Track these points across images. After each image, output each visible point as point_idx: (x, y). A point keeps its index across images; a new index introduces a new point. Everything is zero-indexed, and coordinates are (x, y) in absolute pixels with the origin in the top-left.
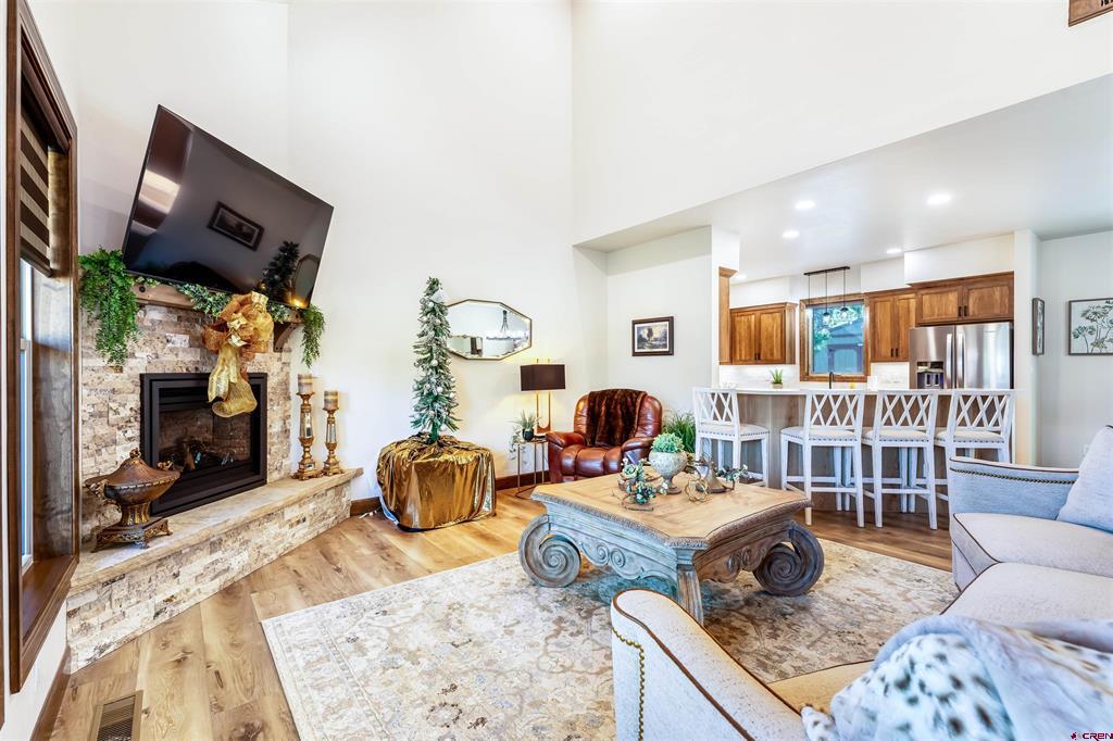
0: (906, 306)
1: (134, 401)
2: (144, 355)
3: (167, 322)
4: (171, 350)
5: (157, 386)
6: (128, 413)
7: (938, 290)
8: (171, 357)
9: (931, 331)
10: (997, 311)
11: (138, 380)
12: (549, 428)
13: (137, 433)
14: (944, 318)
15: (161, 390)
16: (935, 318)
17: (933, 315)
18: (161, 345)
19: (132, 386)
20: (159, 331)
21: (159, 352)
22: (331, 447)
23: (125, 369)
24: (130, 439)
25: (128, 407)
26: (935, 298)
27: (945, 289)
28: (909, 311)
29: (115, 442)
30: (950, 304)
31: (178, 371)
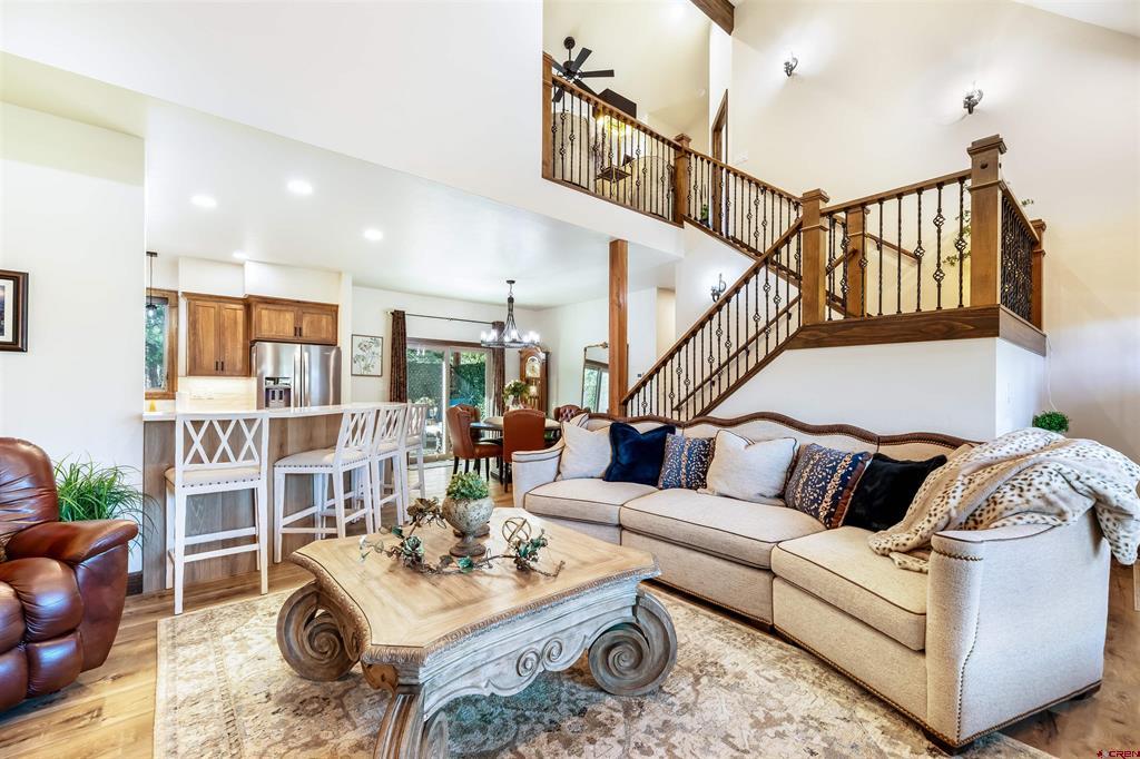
0: (232, 316)
7: (278, 307)
9: (269, 346)
10: (324, 336)
14: (281, 335)
16: (273, 334)
17: (271, 331)
26: (274, 315)
27: (284, 308)
28: (236, 322)
30: (287, 322)
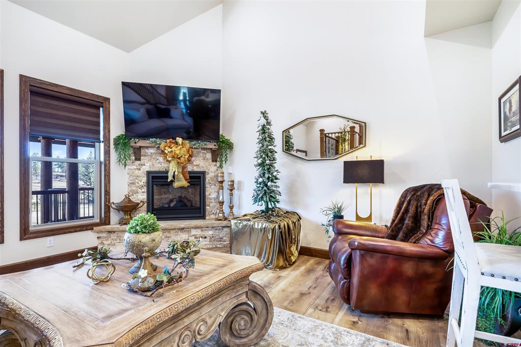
1: (144, 179)
2: (148, 165)
3: (157, 153)
4: (159, 163)
5: (151, 175)
6: (143, 184)
8: (159, 165)
11: (146, 173)
12: (369, 218)
13: (146, 190)
15: (152, 176)
18: (155, 161)
19: (144, 175)
20: (154, 156)
21: (154, 163)
22: (231, 208)
23: (141, 169)
24: (143, 192)
25: (142, 182)
29: (138, 192)
31: (162, 170)
